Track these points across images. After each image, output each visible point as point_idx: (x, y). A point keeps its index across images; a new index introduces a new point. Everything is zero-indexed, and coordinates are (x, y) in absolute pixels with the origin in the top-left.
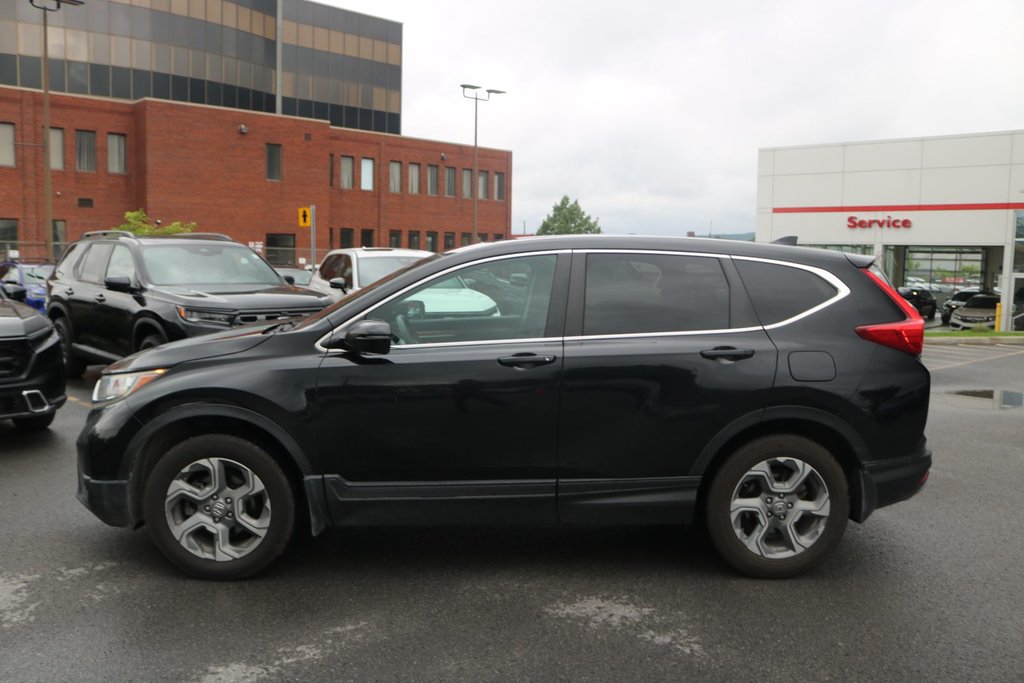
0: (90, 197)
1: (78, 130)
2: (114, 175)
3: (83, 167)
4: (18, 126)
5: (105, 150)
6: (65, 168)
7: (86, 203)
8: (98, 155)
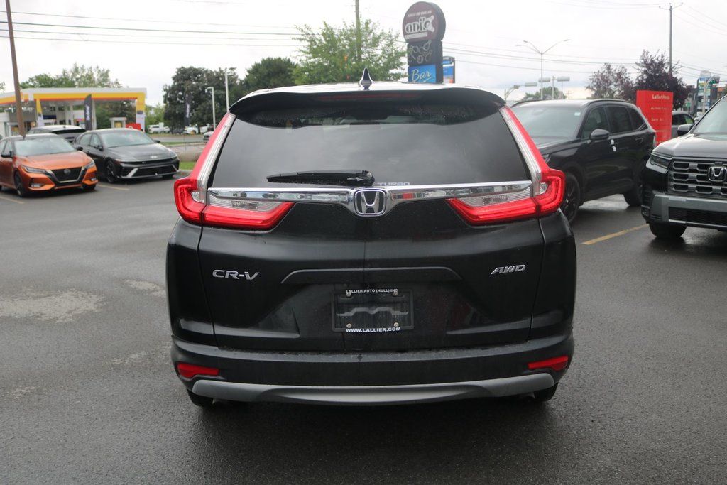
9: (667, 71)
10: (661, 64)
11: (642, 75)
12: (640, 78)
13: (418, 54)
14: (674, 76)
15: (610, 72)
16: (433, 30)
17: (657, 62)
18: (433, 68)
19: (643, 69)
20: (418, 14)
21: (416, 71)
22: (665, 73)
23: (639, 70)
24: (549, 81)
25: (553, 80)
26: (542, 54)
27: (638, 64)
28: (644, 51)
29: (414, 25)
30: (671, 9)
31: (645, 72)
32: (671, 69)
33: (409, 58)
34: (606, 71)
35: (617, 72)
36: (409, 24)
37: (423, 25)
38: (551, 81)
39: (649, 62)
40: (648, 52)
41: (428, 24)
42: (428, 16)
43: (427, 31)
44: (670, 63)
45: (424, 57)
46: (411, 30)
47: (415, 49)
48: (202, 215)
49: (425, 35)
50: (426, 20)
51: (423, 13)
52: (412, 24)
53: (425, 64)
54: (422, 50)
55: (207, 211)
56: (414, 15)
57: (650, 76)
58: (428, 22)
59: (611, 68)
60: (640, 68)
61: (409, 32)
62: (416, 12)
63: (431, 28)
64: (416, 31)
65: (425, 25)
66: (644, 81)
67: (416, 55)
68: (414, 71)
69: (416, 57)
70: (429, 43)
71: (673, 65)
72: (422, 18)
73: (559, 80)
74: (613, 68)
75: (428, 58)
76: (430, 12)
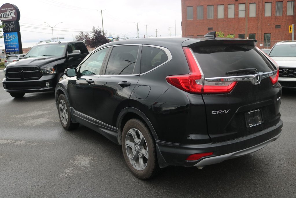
0: (280, 25)
1: (276, 2)
2: (289, 16)
3: (278, 14)
4: (257, 4)
5: (286, 7)
6: (271, 15)
7: (278, 27)
8: (284, 9)
9: (102, 34)
10: (100, 32)
11: (93, 36)
12: (93, 37)
13: (8, 27)
14: (105, 36)
15: (83, 35)
16: (15, 16)
17: (99, 31)
18: (16, 33)
19: (94, 34)
20: (6, 9)
21: (8, 35)
22: (102, 35)
23: (92, 34)
24: (56, 39)
25: (58, 38)
26: (52, 28)
27: (92, 32)
28: (93, 27)
29: (5, 14)
30: (102, 11)
31: (94, 35)
32: (104, 34)
33: (4, 29)
34: (81, 34)
35: (85, 35)
36: (2, 13)
37: (9, 14)
38: (57, 39)
39: (96, 31)
40: (95, 28)
41: (12, 14)
42: (12, 10)
43: (12, 17)
44: (103, 31)
45: (11, 28)
46: (4, 16)
47: (6, 25)
48: (202, 90)
49: (11, 18)
50: (11, 12)
51: (9, 9)
52: (4, 13)
53: (12, 31)
54: (10, 25)
55: (204, 88)
56: (5, 9)
57: (96, 36)
58: (12, 13)
59: (83, 33)
60: (92, 33)
61: (3, 17)
62: (5, 8)
63: (13, 15)
64: (6, 17)
65: (11, 14)
66: (94, 38)
67: (7, 28)
68: (6, 35)
69: (7, 29)
70: (13, 22)
71: (104, 32)
72: (9, 11)
73: (60, 39)
74: (84, 33)
75: (13, 29)
76: (12, 8)
